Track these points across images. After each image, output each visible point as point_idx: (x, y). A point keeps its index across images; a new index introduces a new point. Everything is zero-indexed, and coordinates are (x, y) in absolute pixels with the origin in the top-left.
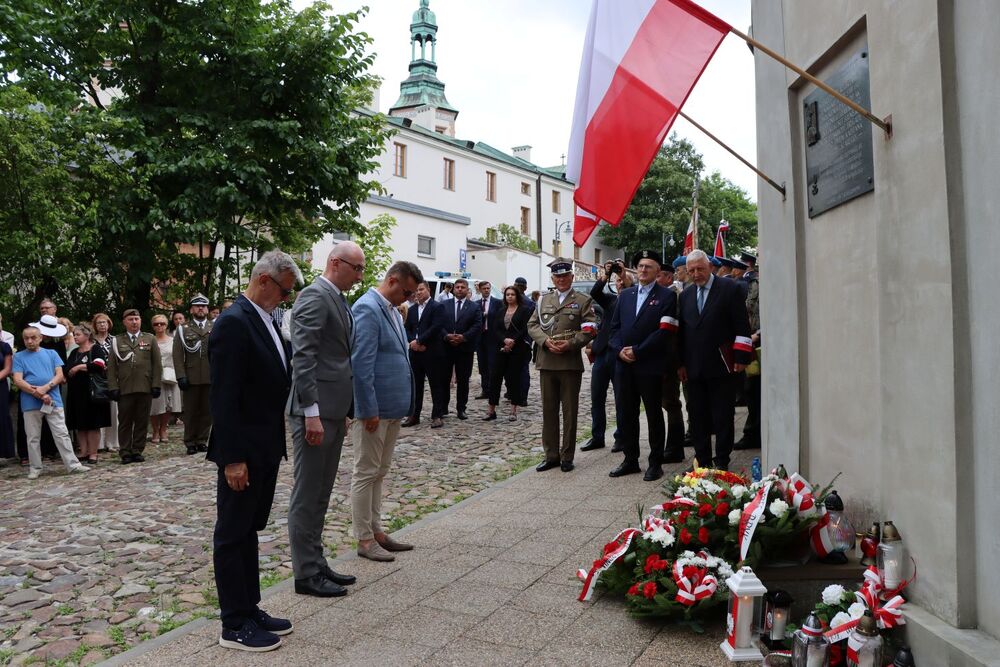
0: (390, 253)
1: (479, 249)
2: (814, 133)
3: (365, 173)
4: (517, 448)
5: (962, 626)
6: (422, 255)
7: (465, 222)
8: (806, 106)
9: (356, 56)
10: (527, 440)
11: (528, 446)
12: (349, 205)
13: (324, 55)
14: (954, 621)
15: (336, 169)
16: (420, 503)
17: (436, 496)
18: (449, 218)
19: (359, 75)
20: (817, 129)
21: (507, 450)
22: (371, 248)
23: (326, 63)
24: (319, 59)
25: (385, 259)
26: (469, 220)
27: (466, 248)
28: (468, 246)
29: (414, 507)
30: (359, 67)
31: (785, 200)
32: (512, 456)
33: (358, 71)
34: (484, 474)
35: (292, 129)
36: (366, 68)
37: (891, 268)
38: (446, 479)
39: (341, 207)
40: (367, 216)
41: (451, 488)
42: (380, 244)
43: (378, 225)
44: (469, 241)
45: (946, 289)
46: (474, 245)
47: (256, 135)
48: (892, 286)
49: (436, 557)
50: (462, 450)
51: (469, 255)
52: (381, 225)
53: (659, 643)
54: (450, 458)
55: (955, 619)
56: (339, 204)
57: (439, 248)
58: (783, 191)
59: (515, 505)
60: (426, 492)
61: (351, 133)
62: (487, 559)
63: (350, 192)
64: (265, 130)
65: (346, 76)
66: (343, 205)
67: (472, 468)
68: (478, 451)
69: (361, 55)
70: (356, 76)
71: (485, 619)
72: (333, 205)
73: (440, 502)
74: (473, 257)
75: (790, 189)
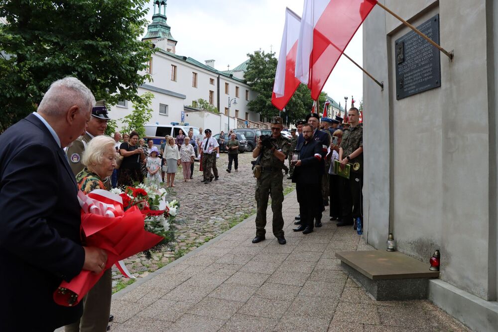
0: (151, 112)
1: (190, 111)
2: (402, 58)
3: (142, 70)
4: (228, 212)
5: (490, 300)
6: (162, 114)
7: (183, 97)
8: (397, 44)
9: (139, 9)
10: (233, 208)
11: (234, 212)
12: (132, 87)
13: (123, 7)
14: (486, 297)
15: (128, 68)
16: (187, 242)
17: (195, 238)
18: (179, 96)
19: (140, 19)
20: (404, 56)
21: (224, 214)
22: (141, 109)
23: (124, 11)
24: (120, 10)
25: (148, 115)
26: (185, 96)
27: (183, 111)
28: (185, 110)
29: (184, 244)
30: (140, 15)
31: (382, 90)
32: (227, 217)
33: (140, 17)
34: (216, 226)
35: (105, 45)
36: (144, 16)
37: (450, 126)
38: (197, 229)
39: (128, 88)
40: (141, 93)
41: (201, 234)
42: (146, 107)
43: (144, 97)
44: (185, 107)
45: (486, 137)
46: (187, 109)
47: (85, 48)
48: (451, 135)
49: (208, 270)
50: (202, 213)
51: (186, 114)
52: (146, 97)
54: (196, 218)
55: (486, 296)
56: (126, 86)
57: (170, 110)
58: (382, 86)
59: (239, 242)
60: (189, 236)
61: (134, 49)
62: (235, 271)
63: (133, 80)
64: (91, 46)
65: (133, 20)
66: (129, 87)
67: (208, 223)
68: (209, 214)
69: (141, 9)
70: (138, 20)
71: (246, 303)
72: (124, 86)
73: (197, 241)
74: (187, 115)
75: (386, 85)
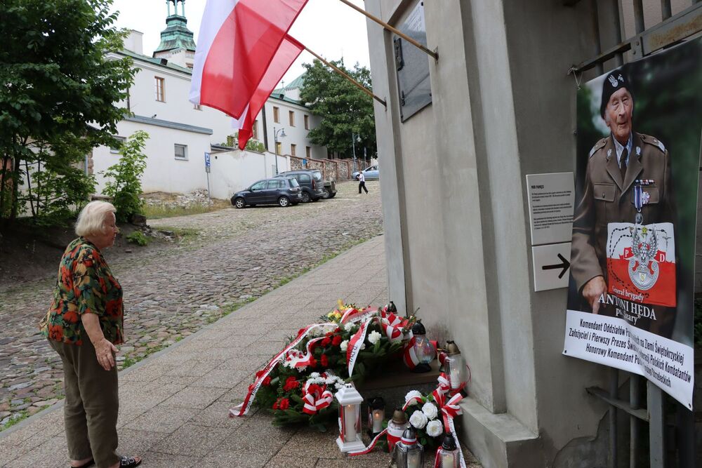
0: (145, 160)
1: (220, 151)
2: (400, 61)
3: (118, 101)
4: (229, 297)
5: (496, 412)
6: (178, 158)
7: (208, 132)
8: (395, 42)
9: (103, 13)
10: (238, 290)
11: (238, 295)
12: (109, 126)
13: (75, 13)
14: (492, 409)
15: (93, 99)
16: (149, 345)
17: (162, 339)
18: (196, 130)
19: (107, 28)
20: (402, 58)
21: (222, 299)
22: (132, 155)
23: (77, 19)
24: (72, 16)
25: (142, 163)
26: (212, 131)
27: (210, 151)
28: (212, 150)
29: (145, 348)
30: (106, 22)
31: (386, 111)
32: (225, 304)
33: (106, 25)
34: (202, 319)
35: (55, 70)
36: (112, 22)
37: (445, 158)
38: (172, 325)
39: (103, 127)
40: (124, 129)
41: (175, 332)
42: (138, 152)
43: (135, 139)
44: (212, 146)
45: (474, 172)
46: (217, 149)
47: (29, 75)
48: (445, 171)
49: (147, 388)
50: (189, 301)
51: (213, 157)
52: (138, 138)
53: (292, 443)
54: (179, 308)
55: (492, 407)
56: (101, 125)
57: (190, 152)
58: (385, 104)
59: (215, 342)
60: (155, 337)
61: (106, 71)
62: (184, 386)
63: (109, 116)
64: (34, 71)
65: (97, 30)
66: (105, 125)
67: (193, 315)
68: (201, 301)
69: (106, 13)
70: (105, 29)
71: (170, 435)
72: (95, 125)
73: (165, 343)
74: (216, 157)
75: (389, 103)
